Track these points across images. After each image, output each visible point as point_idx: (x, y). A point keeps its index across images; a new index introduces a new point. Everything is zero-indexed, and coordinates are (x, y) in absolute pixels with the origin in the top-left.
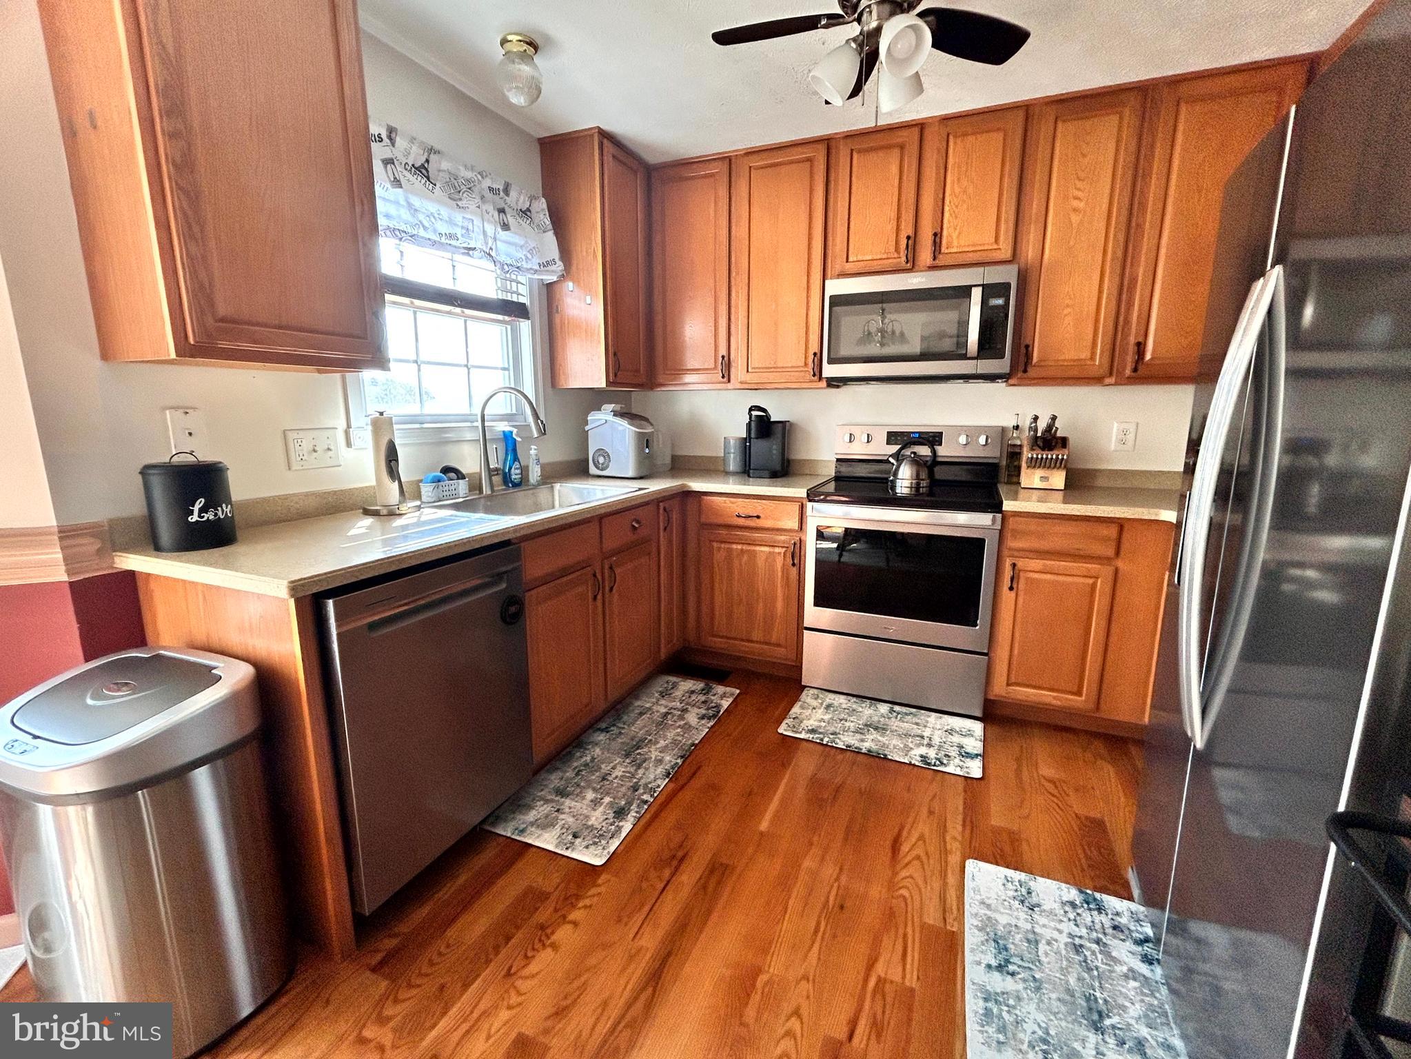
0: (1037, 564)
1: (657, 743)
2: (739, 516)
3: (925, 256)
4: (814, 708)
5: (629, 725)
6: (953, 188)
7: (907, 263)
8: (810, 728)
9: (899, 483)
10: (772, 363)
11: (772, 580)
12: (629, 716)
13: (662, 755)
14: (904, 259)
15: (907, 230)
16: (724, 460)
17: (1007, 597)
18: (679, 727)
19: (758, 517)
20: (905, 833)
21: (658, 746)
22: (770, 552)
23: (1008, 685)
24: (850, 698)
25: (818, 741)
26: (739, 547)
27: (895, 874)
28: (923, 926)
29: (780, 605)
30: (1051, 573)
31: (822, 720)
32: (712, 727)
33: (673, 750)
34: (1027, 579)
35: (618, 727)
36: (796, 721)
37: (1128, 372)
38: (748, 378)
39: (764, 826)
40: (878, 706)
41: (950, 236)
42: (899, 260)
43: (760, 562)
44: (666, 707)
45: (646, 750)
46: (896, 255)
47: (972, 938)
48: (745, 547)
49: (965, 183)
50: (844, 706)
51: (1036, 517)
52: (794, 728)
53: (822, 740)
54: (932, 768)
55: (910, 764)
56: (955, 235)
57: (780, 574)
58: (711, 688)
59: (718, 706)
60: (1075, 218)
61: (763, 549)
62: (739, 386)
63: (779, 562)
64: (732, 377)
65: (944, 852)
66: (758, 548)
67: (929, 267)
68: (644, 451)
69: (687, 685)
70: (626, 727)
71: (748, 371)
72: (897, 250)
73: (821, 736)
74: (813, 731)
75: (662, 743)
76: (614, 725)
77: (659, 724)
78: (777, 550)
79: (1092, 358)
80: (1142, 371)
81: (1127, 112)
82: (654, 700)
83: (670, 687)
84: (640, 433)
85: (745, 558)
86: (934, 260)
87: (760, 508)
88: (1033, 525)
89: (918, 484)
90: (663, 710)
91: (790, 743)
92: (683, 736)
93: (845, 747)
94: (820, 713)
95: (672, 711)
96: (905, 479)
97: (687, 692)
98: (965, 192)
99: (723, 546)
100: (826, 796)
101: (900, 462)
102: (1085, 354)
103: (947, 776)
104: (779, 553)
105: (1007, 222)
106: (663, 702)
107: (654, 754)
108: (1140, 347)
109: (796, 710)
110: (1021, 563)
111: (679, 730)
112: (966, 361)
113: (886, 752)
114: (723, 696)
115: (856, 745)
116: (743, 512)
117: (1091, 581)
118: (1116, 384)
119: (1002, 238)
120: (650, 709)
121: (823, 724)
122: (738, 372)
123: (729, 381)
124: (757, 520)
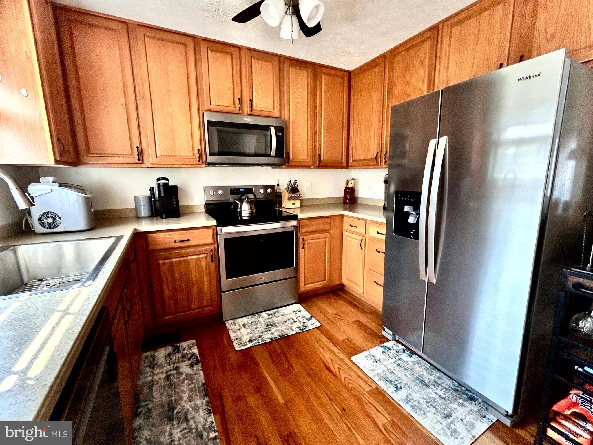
0: (310, 237)
1: (181, 398)
2: (175, 242)
3: (247, 109)
4: (239, 330)
5: (150, 400)
6: (255, 82)
7: (240, 110)
8: (248, 340)
9: (243, 212)
10: (173, 153)
11: (201, 274)
12: (143, 394)
13: (193, 403)
14: (238, 108)
15: (238, 95)
16: (136, 210)
17: (302, 252)
18: (184, 380)
19: (188, 240)
20: (326, 363)
21: (185, 399)
22: (197, 258)
23: (305, 285)
24: (248, 317)
25: (258, 344)
26: (178, 259)
27: (341, 381)
28: (368, 392)
29: (206, 285)
30: (314, 239)
31: (248, 334)
32: (202, 367)
33: (196, 395)
34: (308, 243)
35: (143, 407)
36: (239, 340)
37: (317, 164)
38: (155, 160)
39: (281, 400)
40: (261, 315)
41: (256, 102)
42: (235, 108)
43: (193, 265)
44: (162, 373)
45: (179, 407)
46: (234, 106)
47: (382, 385)
48: (181, 259)
49: (260, 81)
50: (250, 322)
51: (308, 219)
52: (241, 344)
53: (258, 342)
54: (305, 330)
55: (297, 333)
56: (258, 103)
57: (204, 268)
58: (177, 347)
59: (193, 354)
60: (298, 106)
61: (193, 257)
62: (150, 166)
63: (203, 262)
64: (145, 160)
65: (343, 361)
66: (190, 258)
67: (249, 115)
68: (91, 210)
69: (161, 354)
70: (148, 402)
71: (156, 157)
72: (234, 104)
73: (256, 341)
74: (251, 341)
75: (185, 396)
76: (139, 407)
77: (170, 386)
78: (201, 256)
79: (308, 159)
80: (321, 164)
81: (309, 70)
82: (150, 374)
83: (151, 359)
84: (86, 198)
85: (183, 264)
86: (251, 111)
87: (189, 235)
88: (308, 222)
89: (252, 212)
90: (163, 376)
91: (246, 352)
92: (192, 383)
93: (270, 341)
94: (244, 331)
95: (169, 373)
96: (246, 210)
97: (166, 357)
98: (260, 84)
99: (166, 261)
100: (287, 367)
101: (242, 202)
102: (305, 158)
103: (311, 330)
104: (203, 257)
105: (277, 102)
106: (157, 371)
107: (188, 406)
108: (320, 155)
109: (232, 335)
110: (305, 238)
111: (186, 382)
112: (270, 158)
113: (286, 333)
114: (190, 348)
115: (273, 337)
116: (178, 239)
117: (324, 239)
118: (314, 168)
119: (276, 108)
120: (152, 381)
121: (251, 335)
122: (149, 158)
123: (143, 163)
124: (188, 242)
